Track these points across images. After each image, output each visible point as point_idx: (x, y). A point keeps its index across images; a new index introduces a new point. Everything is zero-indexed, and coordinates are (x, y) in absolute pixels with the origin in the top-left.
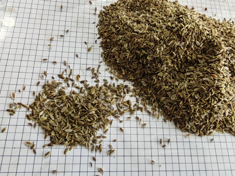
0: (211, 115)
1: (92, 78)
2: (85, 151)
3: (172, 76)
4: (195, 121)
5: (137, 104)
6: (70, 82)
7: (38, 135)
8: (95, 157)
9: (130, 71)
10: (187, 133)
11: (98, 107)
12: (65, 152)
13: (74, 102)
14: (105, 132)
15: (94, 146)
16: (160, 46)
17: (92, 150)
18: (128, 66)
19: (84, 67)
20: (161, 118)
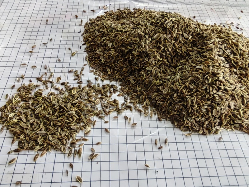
0: (212, 107)
1: (74, 80)
2: (60, 157)
3: (163, 70)
4: (195, 115)
5: (125, 103)
6: (49, 85)
7: (4, 140)
8: (72, 163)
9: (116, 70)
10: (188, 132)
11: (79, 106)
13: (51, 103)
14: (86, 134)
15: (72, 150)
17: (69, 155)
18: (114, 65)
20: (155, 117)
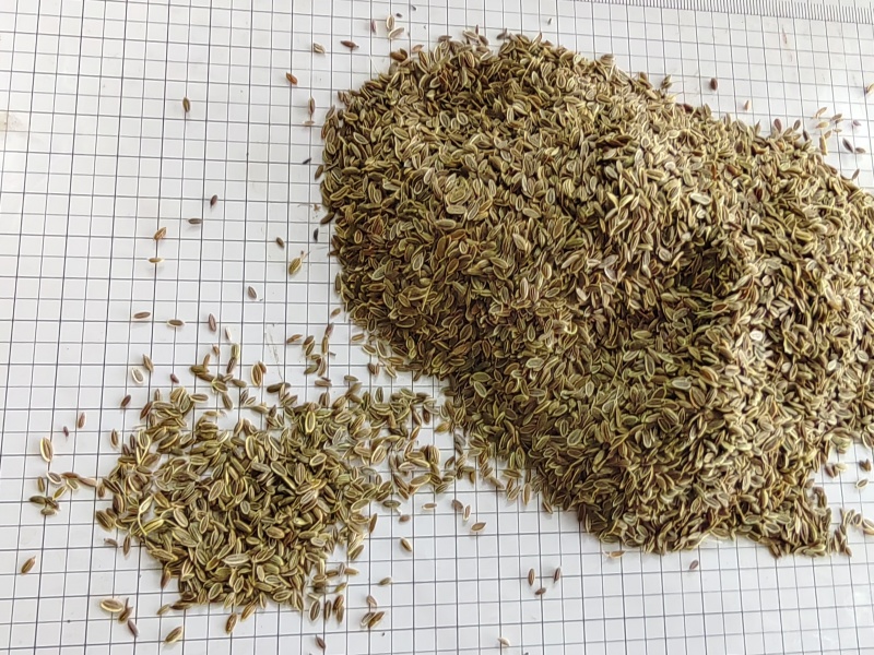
1: (306, 373)
2: (290, 620)
3: (575, 364)
4: (642, 512)
5: (457, 457)
6: (232, 393)
7: (139, 576)
8: (321, 637)
9: (433, 345)
10: (616, 547)
11: (327, 474)
12: (228, 627)
13: (247, 461)
14: (353, 556)
15: (317, 602)
16: (535, 271)
17: (313, 616)
18: (427, 333)
19: (278, 335)
20: (535, 501)
